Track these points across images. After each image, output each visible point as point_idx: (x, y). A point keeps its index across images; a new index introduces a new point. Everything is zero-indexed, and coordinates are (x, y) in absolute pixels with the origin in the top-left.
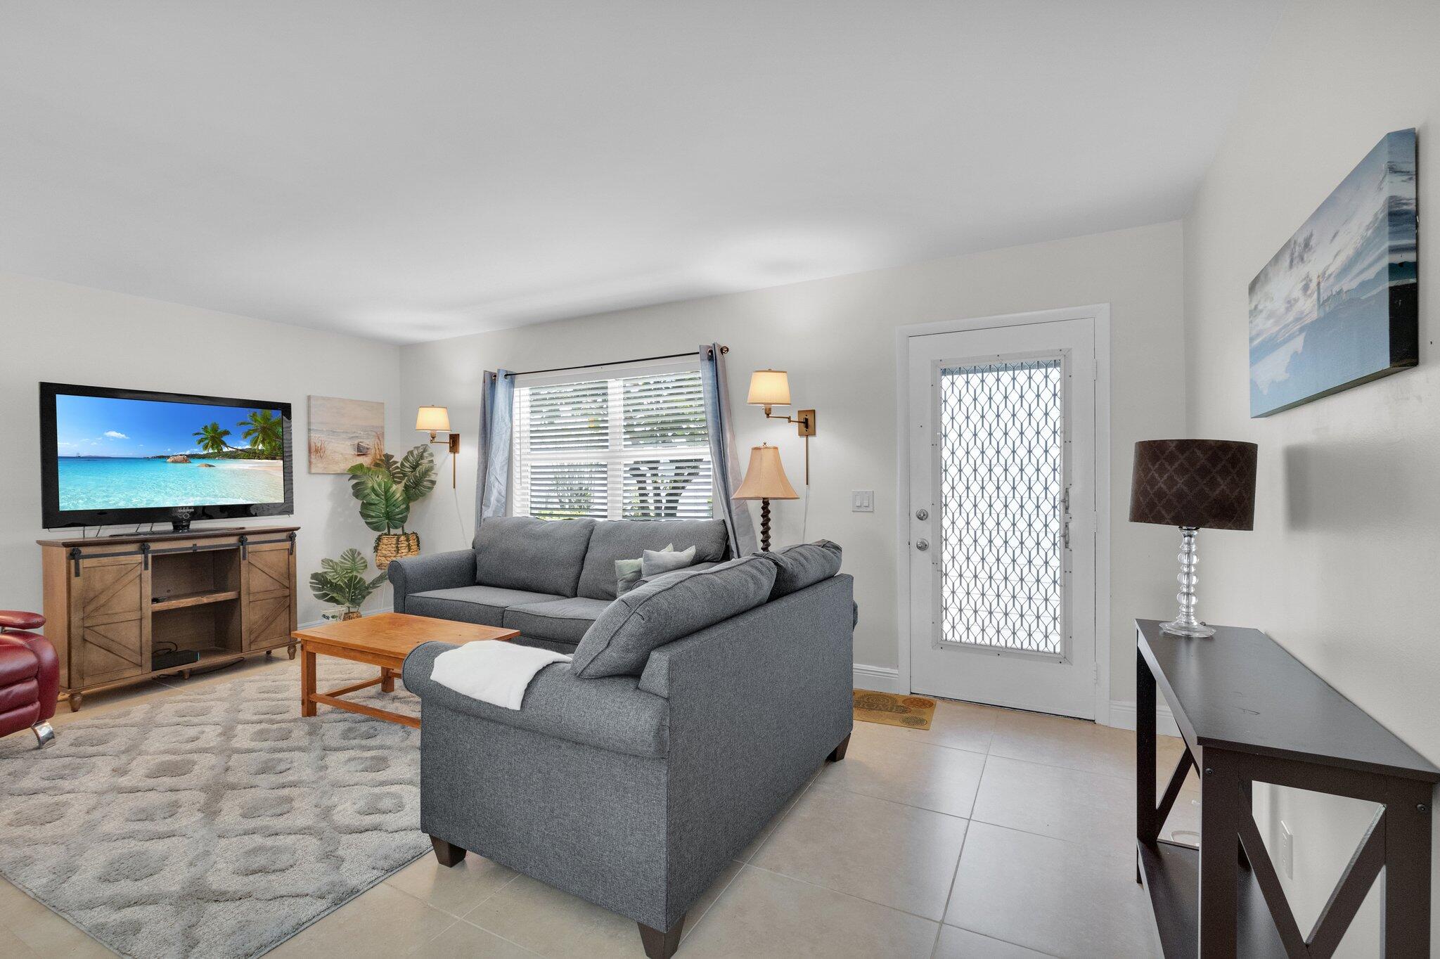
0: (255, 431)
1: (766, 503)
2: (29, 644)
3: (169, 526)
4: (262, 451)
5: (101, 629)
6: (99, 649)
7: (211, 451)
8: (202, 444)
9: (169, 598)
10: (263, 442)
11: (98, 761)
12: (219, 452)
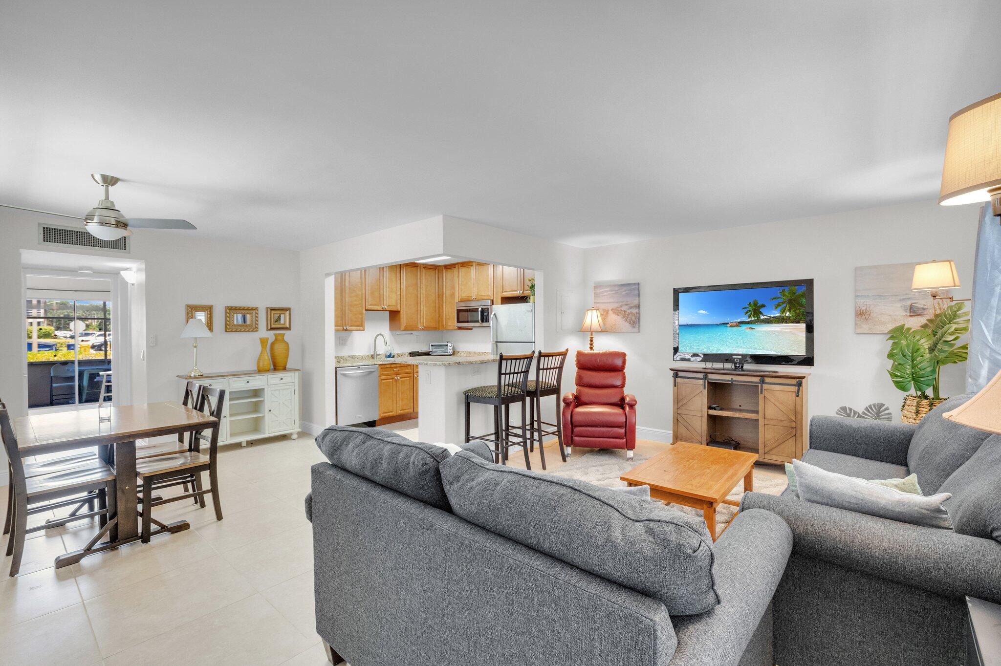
0: (783, 303)
3: (731, 366)
4: (789, 317)
5: (686, 416)
7: (753, 319)
8: (748, 314)
10: (790, 311)
12: (758, 319)
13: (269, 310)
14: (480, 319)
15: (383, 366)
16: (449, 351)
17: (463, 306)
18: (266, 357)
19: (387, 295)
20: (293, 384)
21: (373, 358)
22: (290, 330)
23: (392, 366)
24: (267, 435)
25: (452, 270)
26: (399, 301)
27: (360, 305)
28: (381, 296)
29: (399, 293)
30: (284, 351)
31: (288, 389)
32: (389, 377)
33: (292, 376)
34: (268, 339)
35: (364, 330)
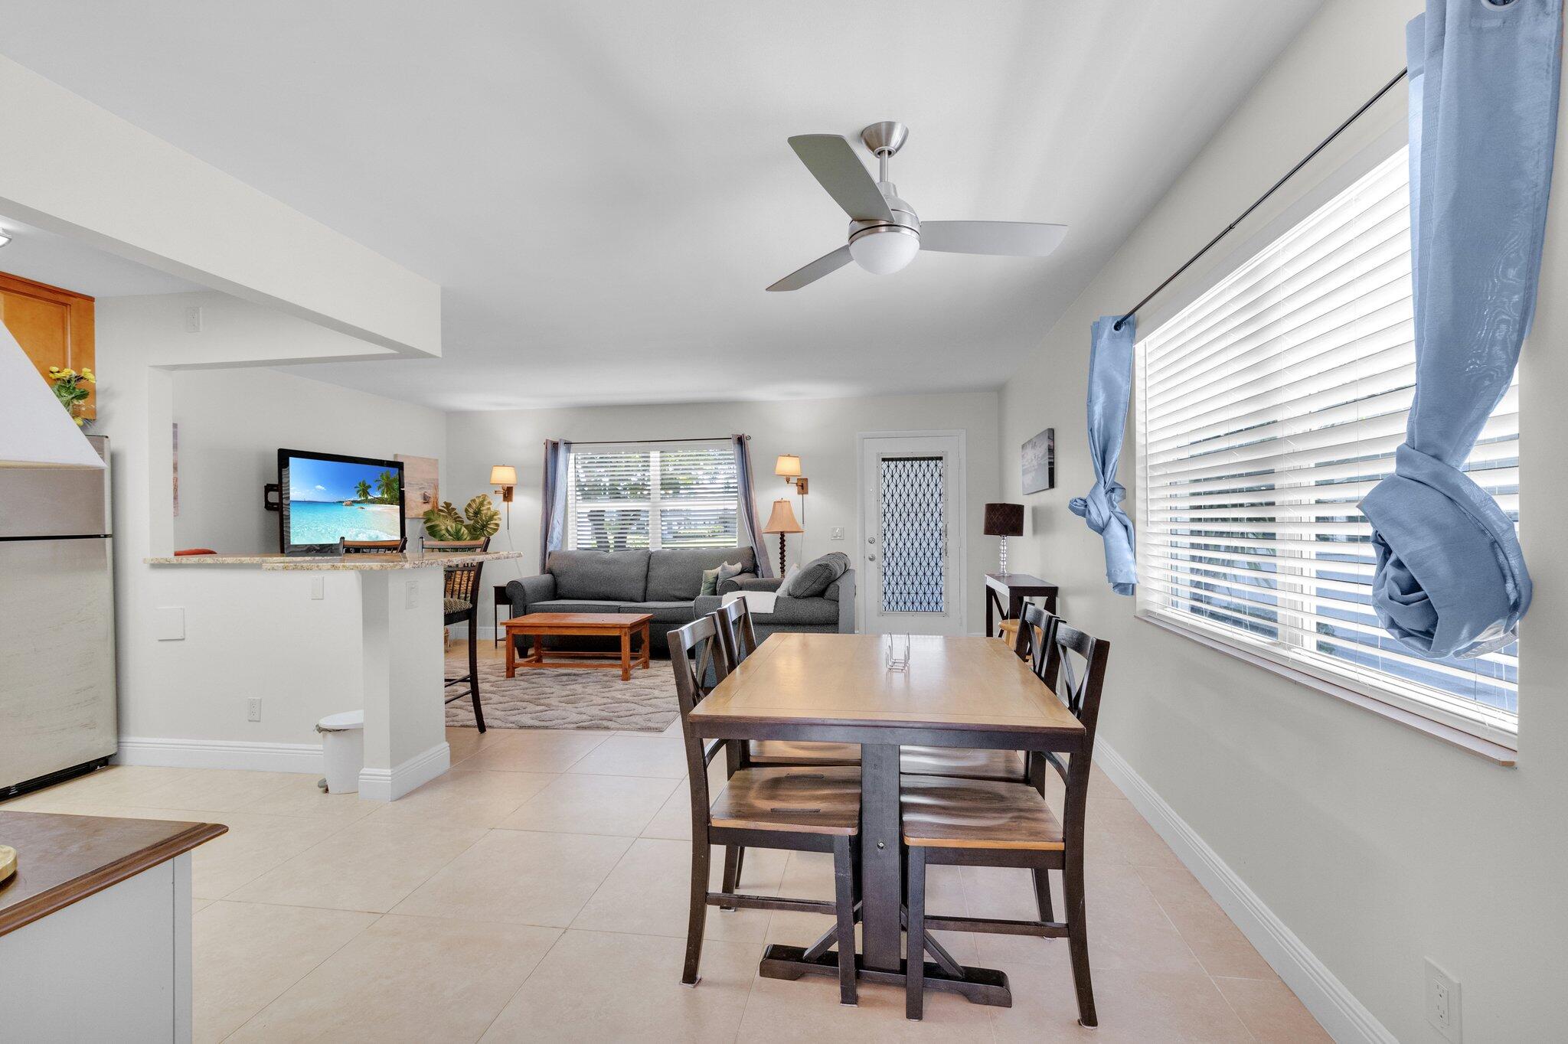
1: (782, 535)
12: (366, 499)
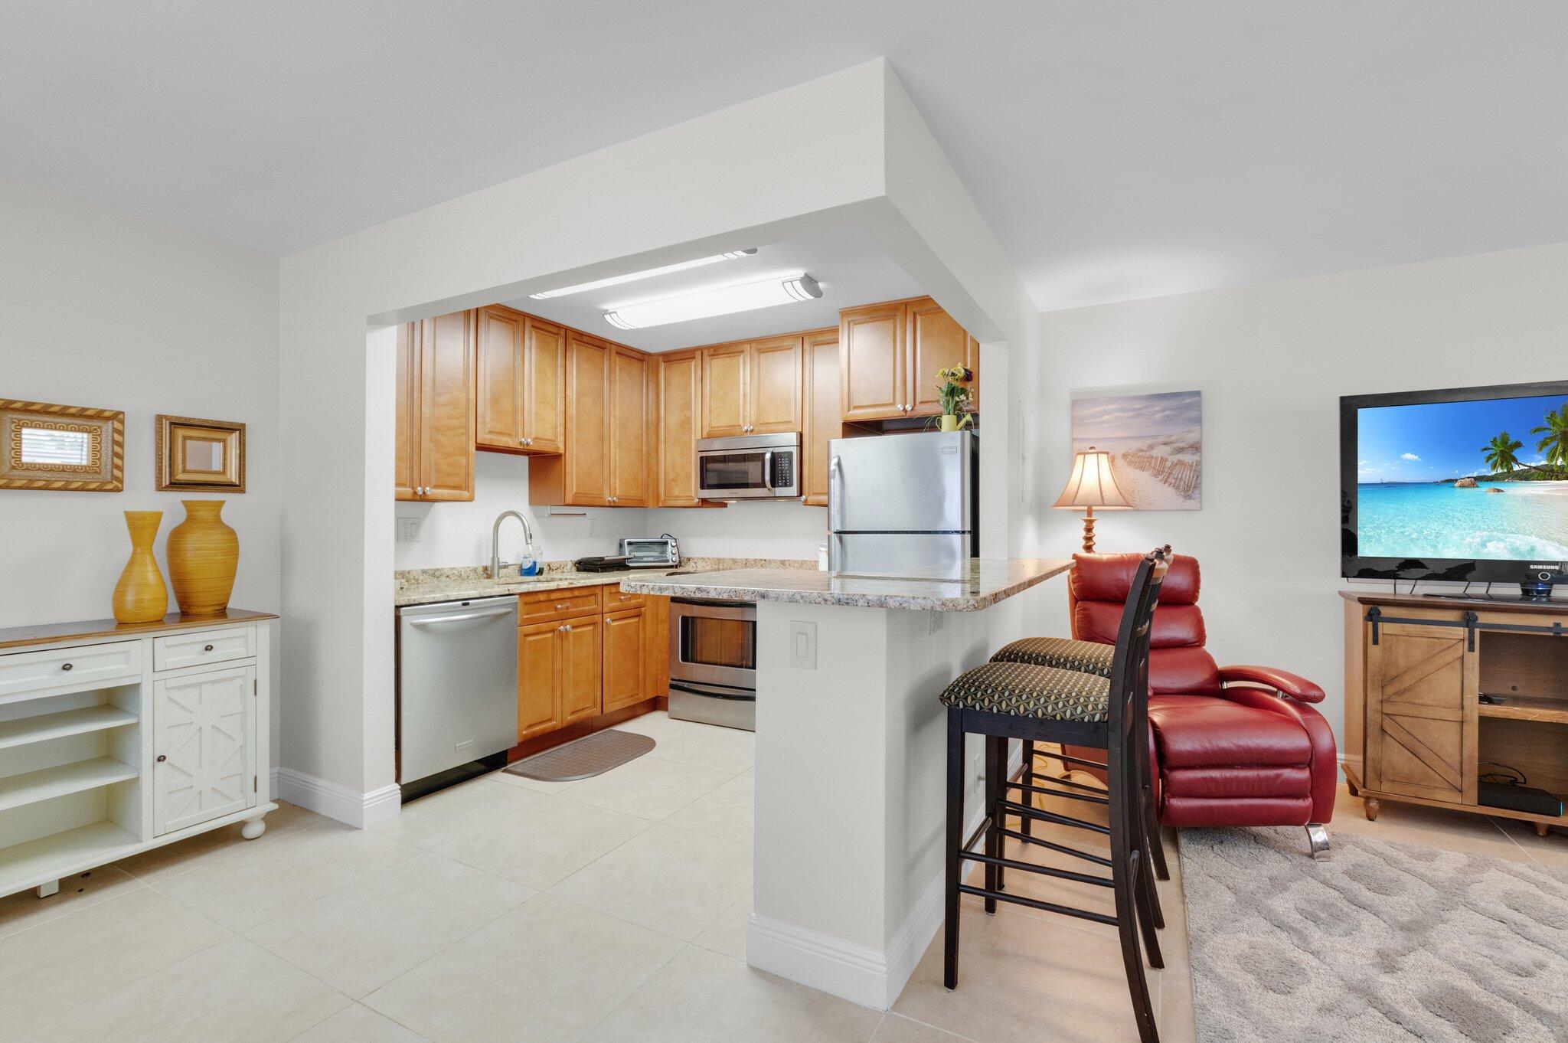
0: (1553, 439)
2: (1305, 720)
3: (1514, 590)
5: (1404, 722)
6: (1403, 748)
7: (1500, 471)
8: (1491, 461)
9: (1516, 700)
10: (1563, 454)
11: (1367, 920)
12: (1509, 472)
13: (166, 425)
14: (767, 477)
15: (530, 599)
16: (669, 556)
17: (717, 448)
18: (151, 577)
19: (533, 411)
20: (251, 661)
21: (489, 577)
22: (243, 491)
23: (554, 596)
24: (149, 843)
25: (685, 364)
26: (561, 429)
27: (461, 430)
28: (516, 412)
29: (560, 408)
30: (219, 557)
31: (231, 679)
32: (544, 626)
33: (246, 636)
34: (158, 516)
35: (471, 500)
